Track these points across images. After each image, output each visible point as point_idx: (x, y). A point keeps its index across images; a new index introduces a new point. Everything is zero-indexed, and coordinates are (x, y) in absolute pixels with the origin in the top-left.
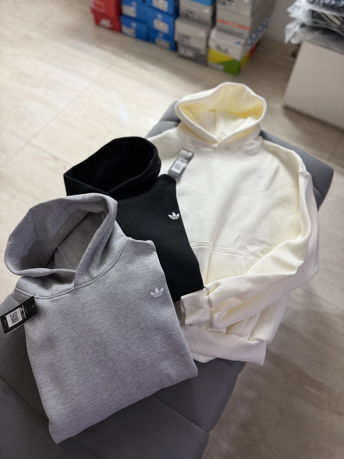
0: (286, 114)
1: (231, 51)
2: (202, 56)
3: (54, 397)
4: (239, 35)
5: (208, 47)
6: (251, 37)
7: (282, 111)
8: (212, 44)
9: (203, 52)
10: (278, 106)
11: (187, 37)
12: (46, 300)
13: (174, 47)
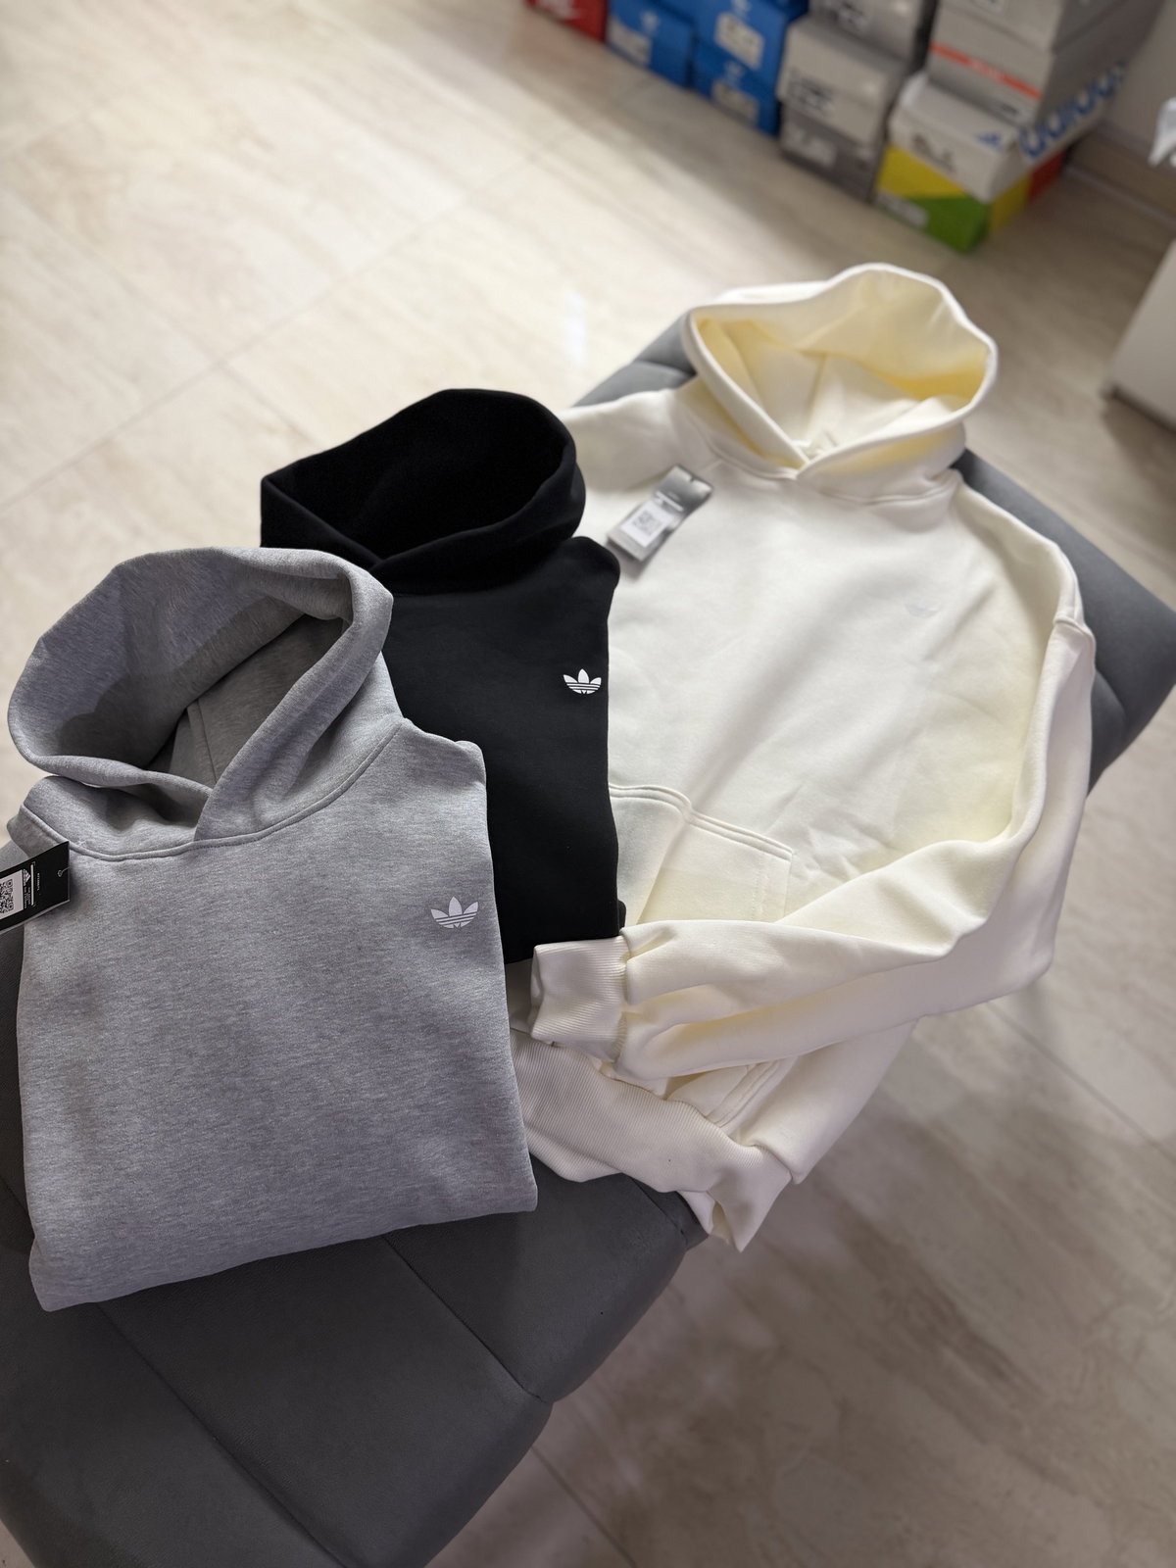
0: (1108, 418)
1: (960, 162)
2: (862, 165)
3: (61, 1167)
4: (1002, 112)
5: (884, 135)
6: (1040, 125)
7: (1099, 405)
8: (900, 127)
9: (866, 154)
10: (1087, 385)
11: (819, 92)
12: (102, 862)
13: (772, 121)
